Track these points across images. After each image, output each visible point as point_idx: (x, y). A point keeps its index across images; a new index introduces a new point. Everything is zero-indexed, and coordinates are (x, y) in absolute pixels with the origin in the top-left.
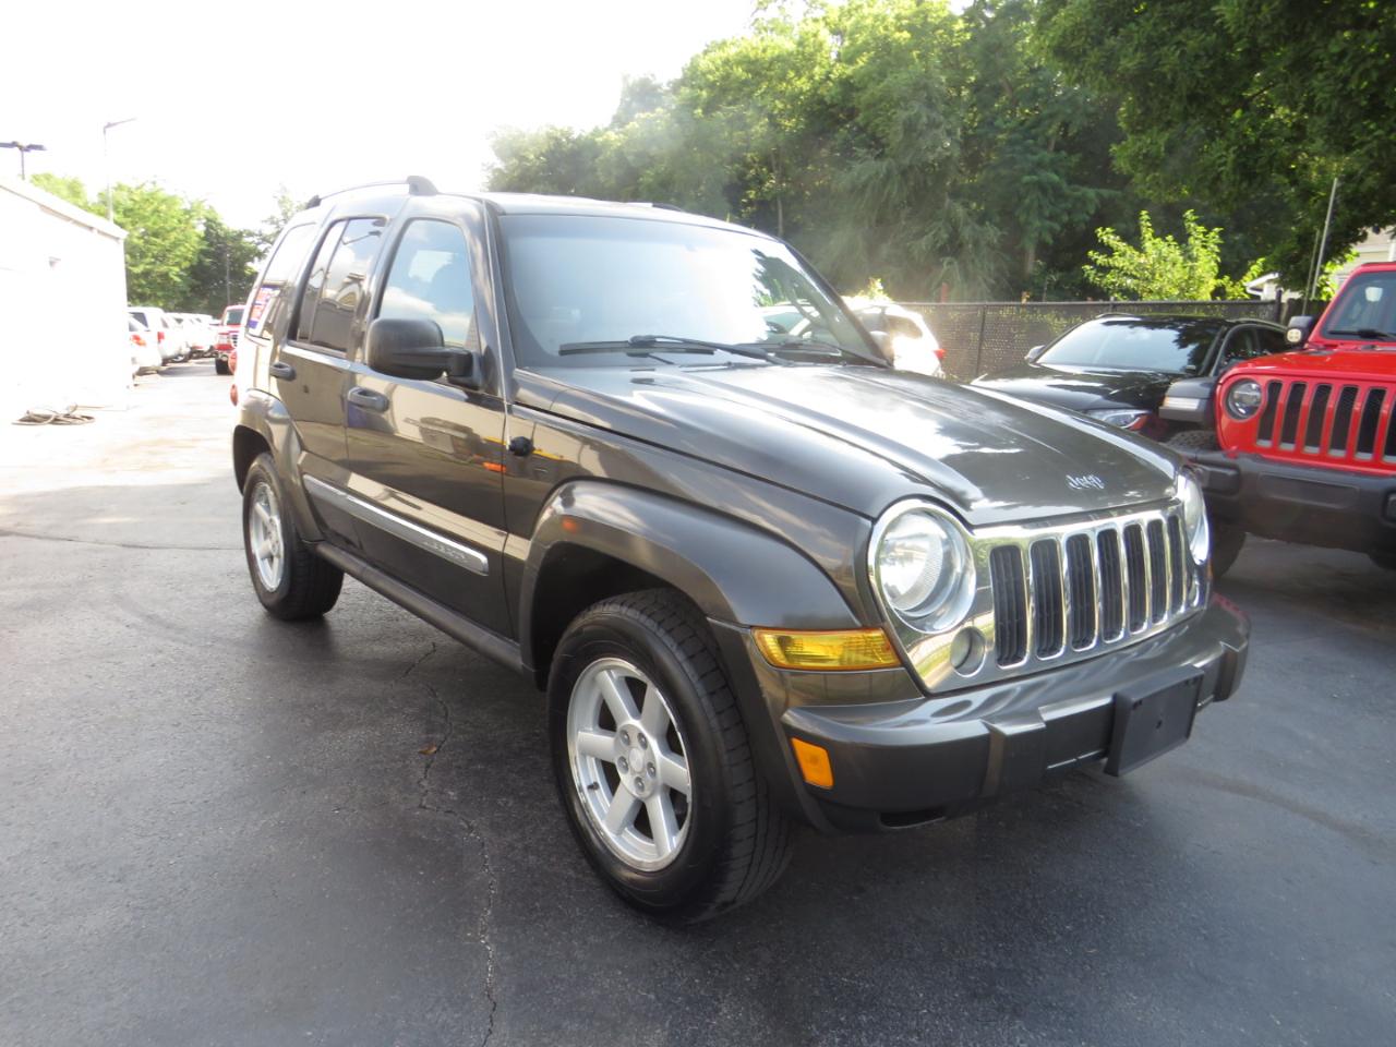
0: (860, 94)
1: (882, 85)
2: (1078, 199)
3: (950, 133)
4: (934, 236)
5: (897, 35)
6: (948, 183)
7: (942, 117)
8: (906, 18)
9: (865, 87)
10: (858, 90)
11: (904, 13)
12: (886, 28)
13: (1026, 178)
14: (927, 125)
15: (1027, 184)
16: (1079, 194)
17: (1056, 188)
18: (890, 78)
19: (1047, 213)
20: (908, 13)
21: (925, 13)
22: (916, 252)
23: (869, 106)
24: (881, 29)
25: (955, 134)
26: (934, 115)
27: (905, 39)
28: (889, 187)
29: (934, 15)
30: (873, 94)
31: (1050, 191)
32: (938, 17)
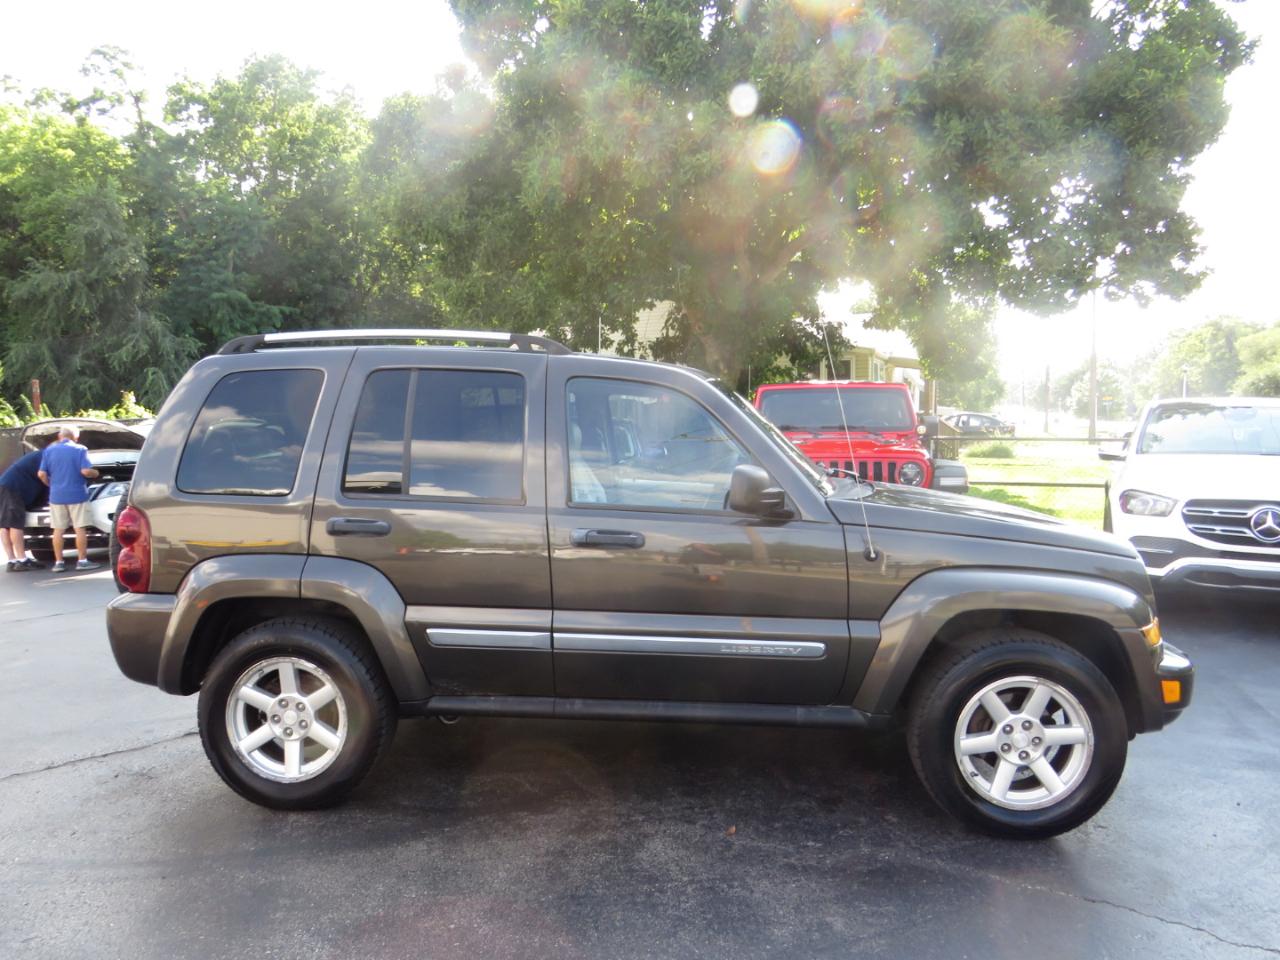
0: (20, 204)
1: (49, 198)
2: (263, 314)
3: (136, 250)
4: (134, 346)
5: (60, 151)
6: (137, 297)
7: (125, 235)
8: (65, 136)
9: (27, 197)
10: (17, 199)
11: (63, 132)
12: (46, 143)
13: (216, 295)
14: (110, 241)
15: (217, 300)
16: (263, 309)
17: (243, 305)
18: (57, 193)
19: (238, 326)
20: (69, 132)
21: (87, 136)
22: (115, 363)
23: (34, 217)
24: (41, 143)
25: (140, 251)
26: (117, 232)
27: (69, 156)
28: (75, 300)
29: (98, 138)
30: (39, 205)
31: (238, 307)
32: (102, 139)
